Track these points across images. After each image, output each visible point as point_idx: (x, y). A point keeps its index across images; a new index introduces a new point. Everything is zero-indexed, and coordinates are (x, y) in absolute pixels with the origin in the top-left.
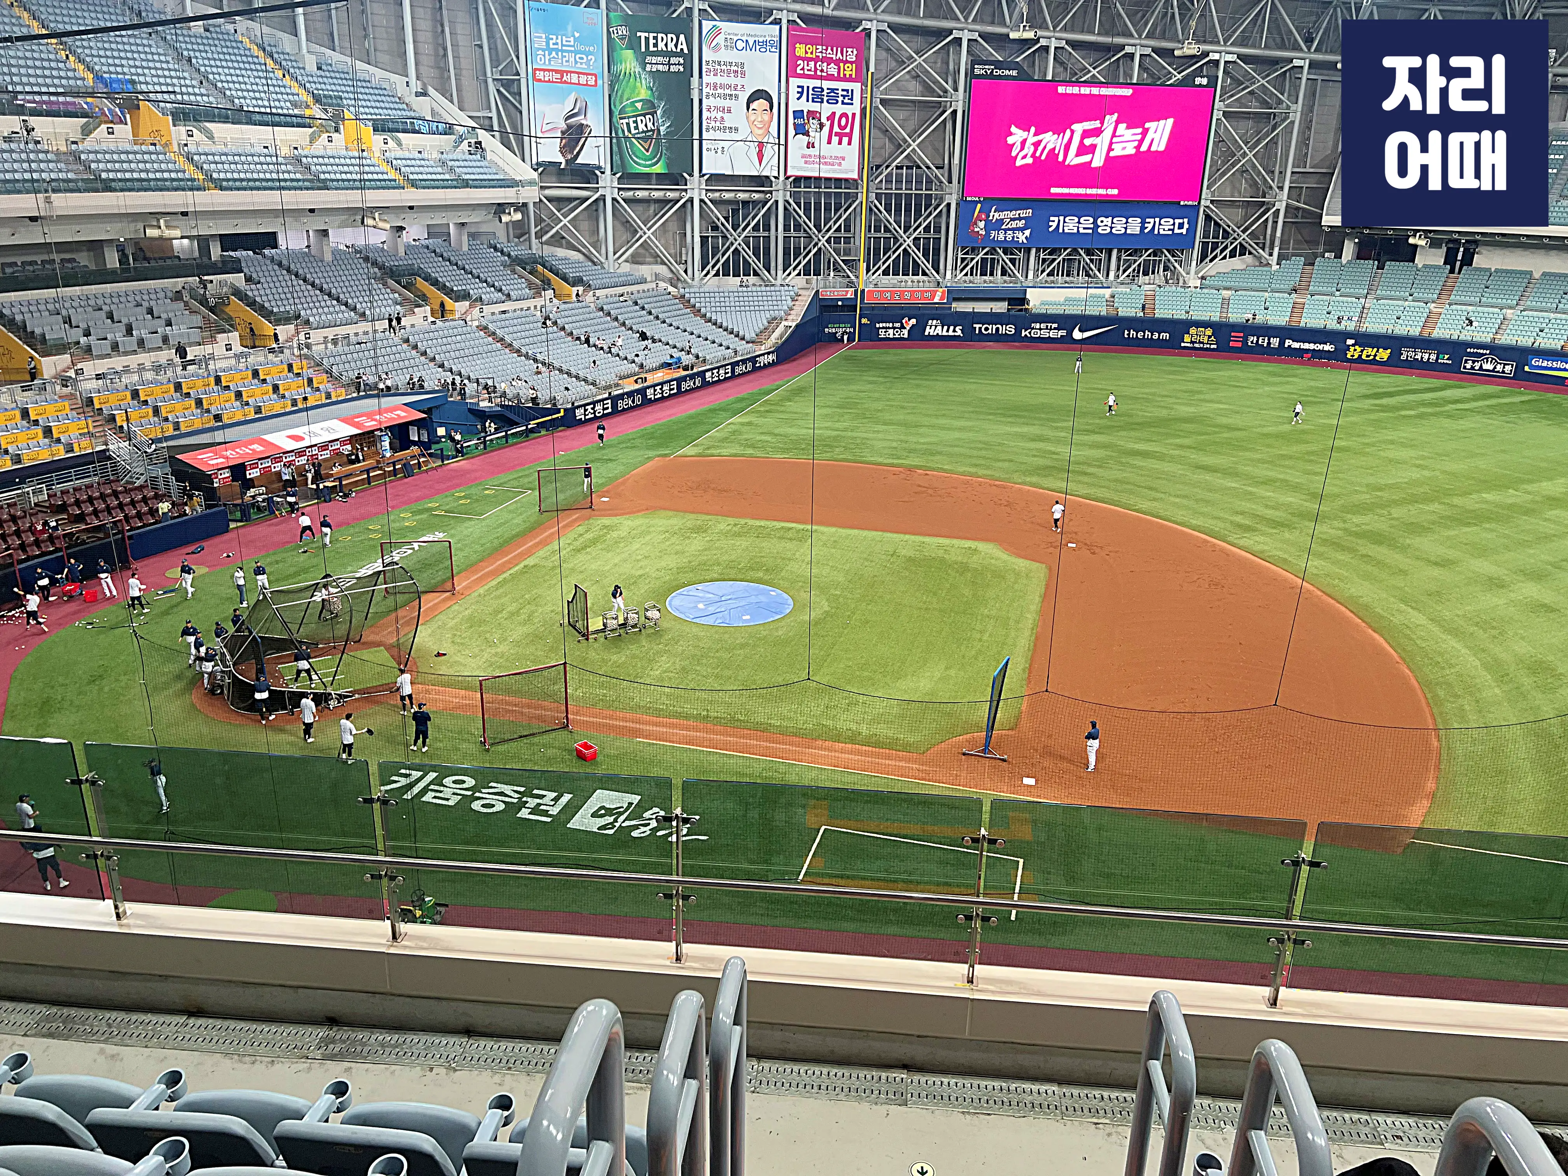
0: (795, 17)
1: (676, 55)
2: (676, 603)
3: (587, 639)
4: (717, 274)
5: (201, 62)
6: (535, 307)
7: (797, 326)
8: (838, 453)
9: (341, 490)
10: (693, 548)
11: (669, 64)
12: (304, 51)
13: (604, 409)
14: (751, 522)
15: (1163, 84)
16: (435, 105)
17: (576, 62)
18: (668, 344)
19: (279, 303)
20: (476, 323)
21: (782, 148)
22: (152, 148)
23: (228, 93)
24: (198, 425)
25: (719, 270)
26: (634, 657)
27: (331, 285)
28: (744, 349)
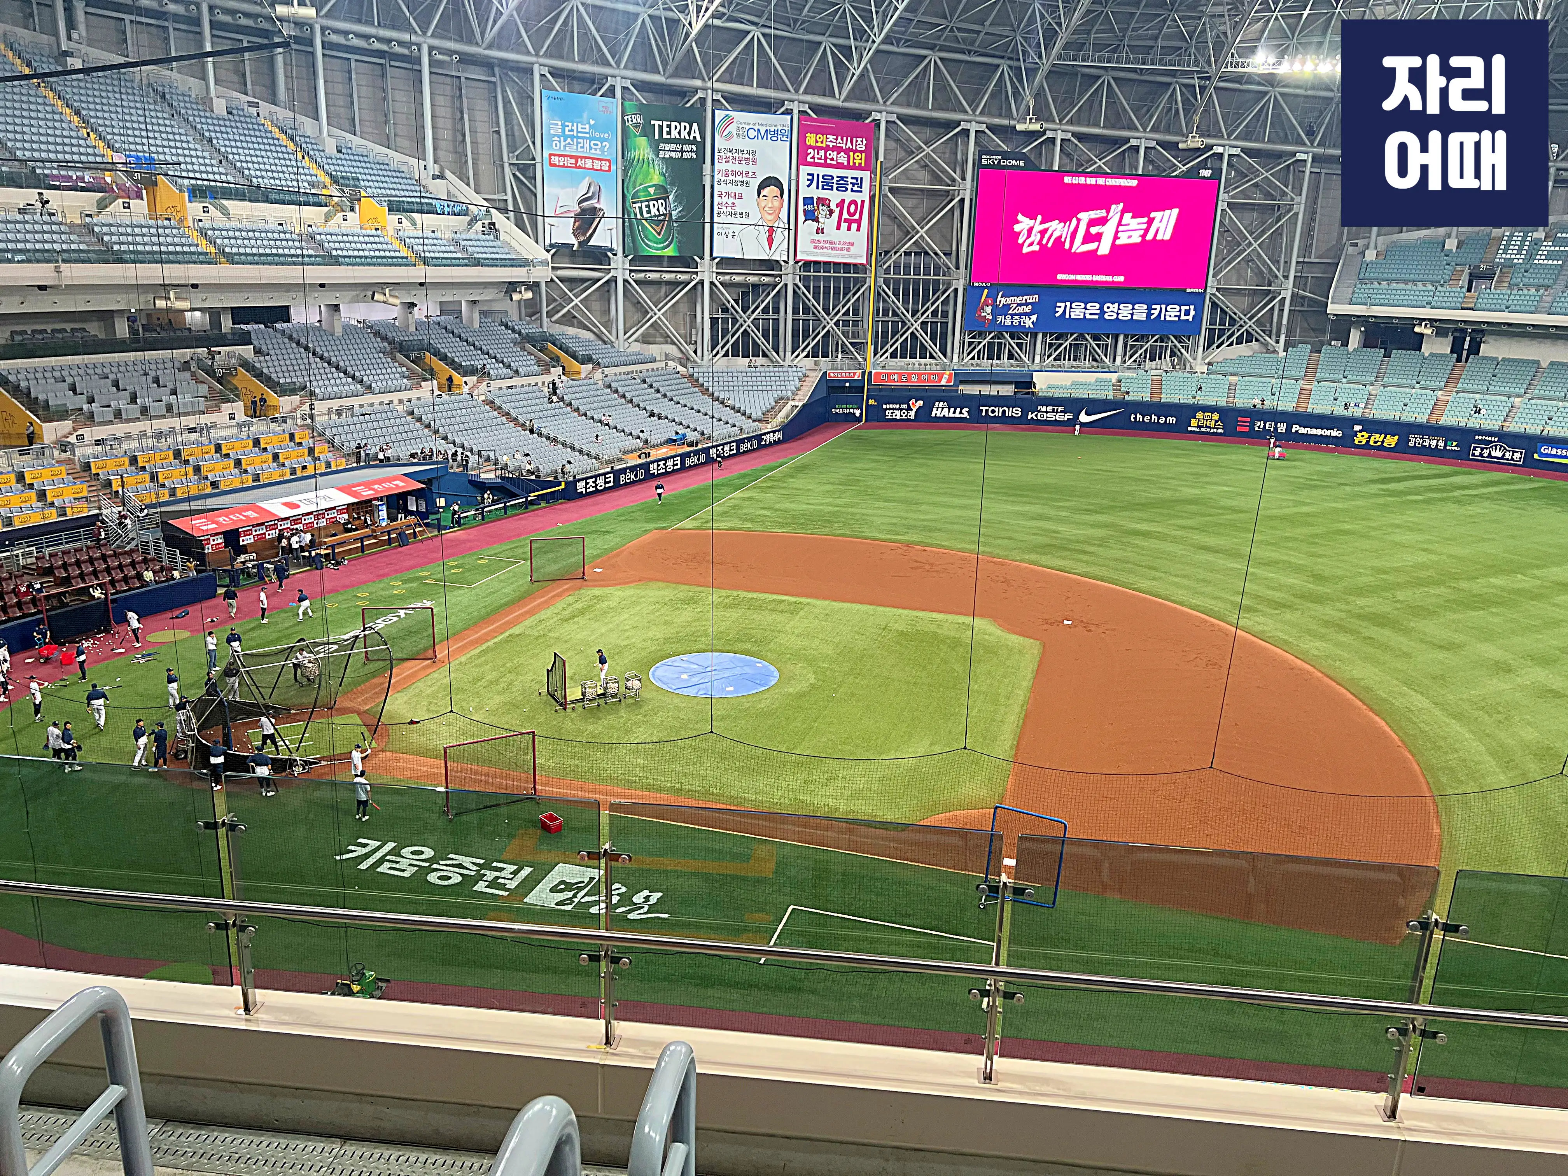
0: (806, 108)
1: (689, 142)
2: (661, 673)
3: (565, 709)
4: (726, 355)
5: (221, 142)
6: (543, 383)
7: (804, 406)
8: (837, 528)
9: (334, 558)
10: (682, 619)
11: (682, 151)
12: (325, 134)
13: (606, 483)
14: (743, 594)
15: (1168, 176)
16: (451, 188)
17: (591, 148)
18: (674, 421)
19: (286, 374)
20: (483, 398)
21: (792, 233)
22: (166, 223)
23: (246, 172)
24: (194, 492)
25: (728, 350)
26: (612, 727)
27: (339, 358)
28: (750, 428)
